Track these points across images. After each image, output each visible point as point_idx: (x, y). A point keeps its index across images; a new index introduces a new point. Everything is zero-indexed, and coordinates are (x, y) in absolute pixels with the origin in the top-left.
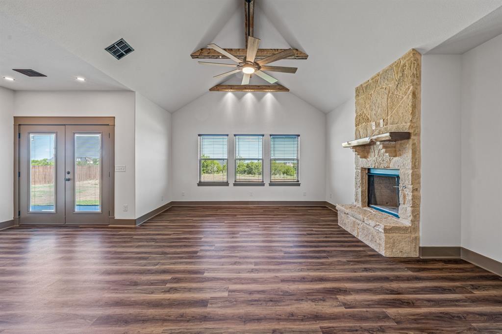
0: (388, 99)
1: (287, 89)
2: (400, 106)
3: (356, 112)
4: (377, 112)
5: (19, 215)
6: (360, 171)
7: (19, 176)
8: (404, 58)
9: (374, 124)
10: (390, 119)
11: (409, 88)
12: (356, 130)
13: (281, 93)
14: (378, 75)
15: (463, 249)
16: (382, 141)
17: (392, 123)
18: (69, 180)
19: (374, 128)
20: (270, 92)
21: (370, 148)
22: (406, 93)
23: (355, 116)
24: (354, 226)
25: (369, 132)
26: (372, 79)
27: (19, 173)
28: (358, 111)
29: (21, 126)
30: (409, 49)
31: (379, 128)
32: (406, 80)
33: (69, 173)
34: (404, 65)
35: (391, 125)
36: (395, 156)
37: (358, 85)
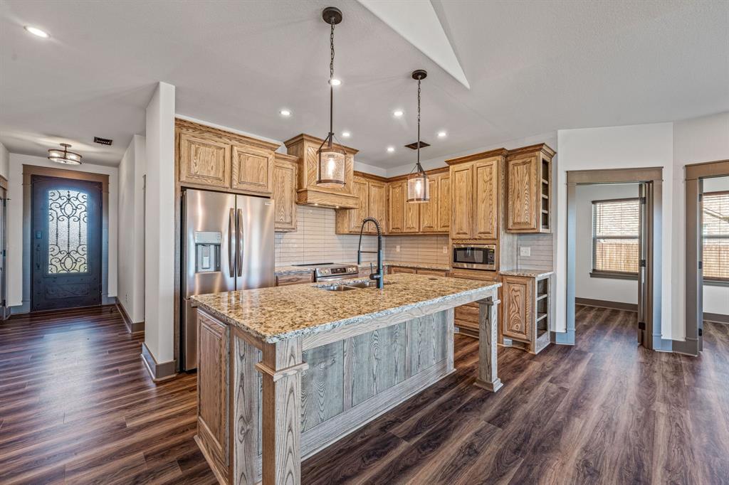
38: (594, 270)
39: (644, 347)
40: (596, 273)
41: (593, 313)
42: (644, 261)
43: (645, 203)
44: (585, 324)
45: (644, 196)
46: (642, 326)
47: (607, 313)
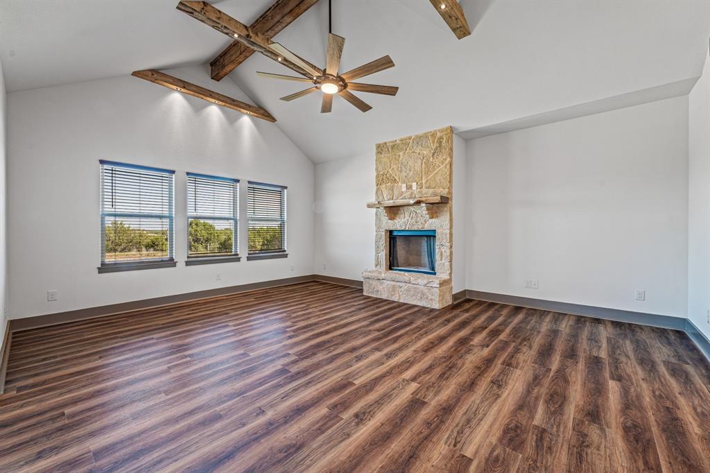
0: (422, 164)
1: (274, 119)
2: (437, 173)
3: (377, 169)
4: (408, 174)
6: (384, 233)
8: (442, 131)
9: (404, 185)
10: (425, 183)
11: (446, 159)
12: (378, 190)
13: (264, 122)
14: (410, 139)
15: (468, 290)
16: (430, 204)
17: (429, 188)
19: (404, 189)
20: (249, 115)
21: (400, 210)
22: (443, 163)
23: (375, 174)
24: (394, 290)
25: (396, 192)
26: (402, 140)
28: (380, 168)
30: (447, 125)
31: (410, 191)
32: (444, 150)
34: (441, 138)
35: (427, 190)
36: (432, 218)
37: (381, 142)
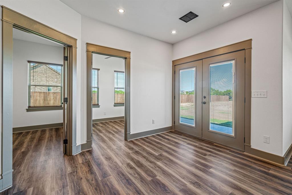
5: (174, 124)
7: (175, 99)
18: (205, 103)
27: (175, 96)
29: (176, 66)
33: (205, 97)
38: (29, 107)
39: (67, 155)
40: (31, 108)
41: (29, 137)
42: (67, 98)
43: (67, 60)
44: (23, 150)
45: (66, 56)
46: (65, 142)
47: (38, 134)
